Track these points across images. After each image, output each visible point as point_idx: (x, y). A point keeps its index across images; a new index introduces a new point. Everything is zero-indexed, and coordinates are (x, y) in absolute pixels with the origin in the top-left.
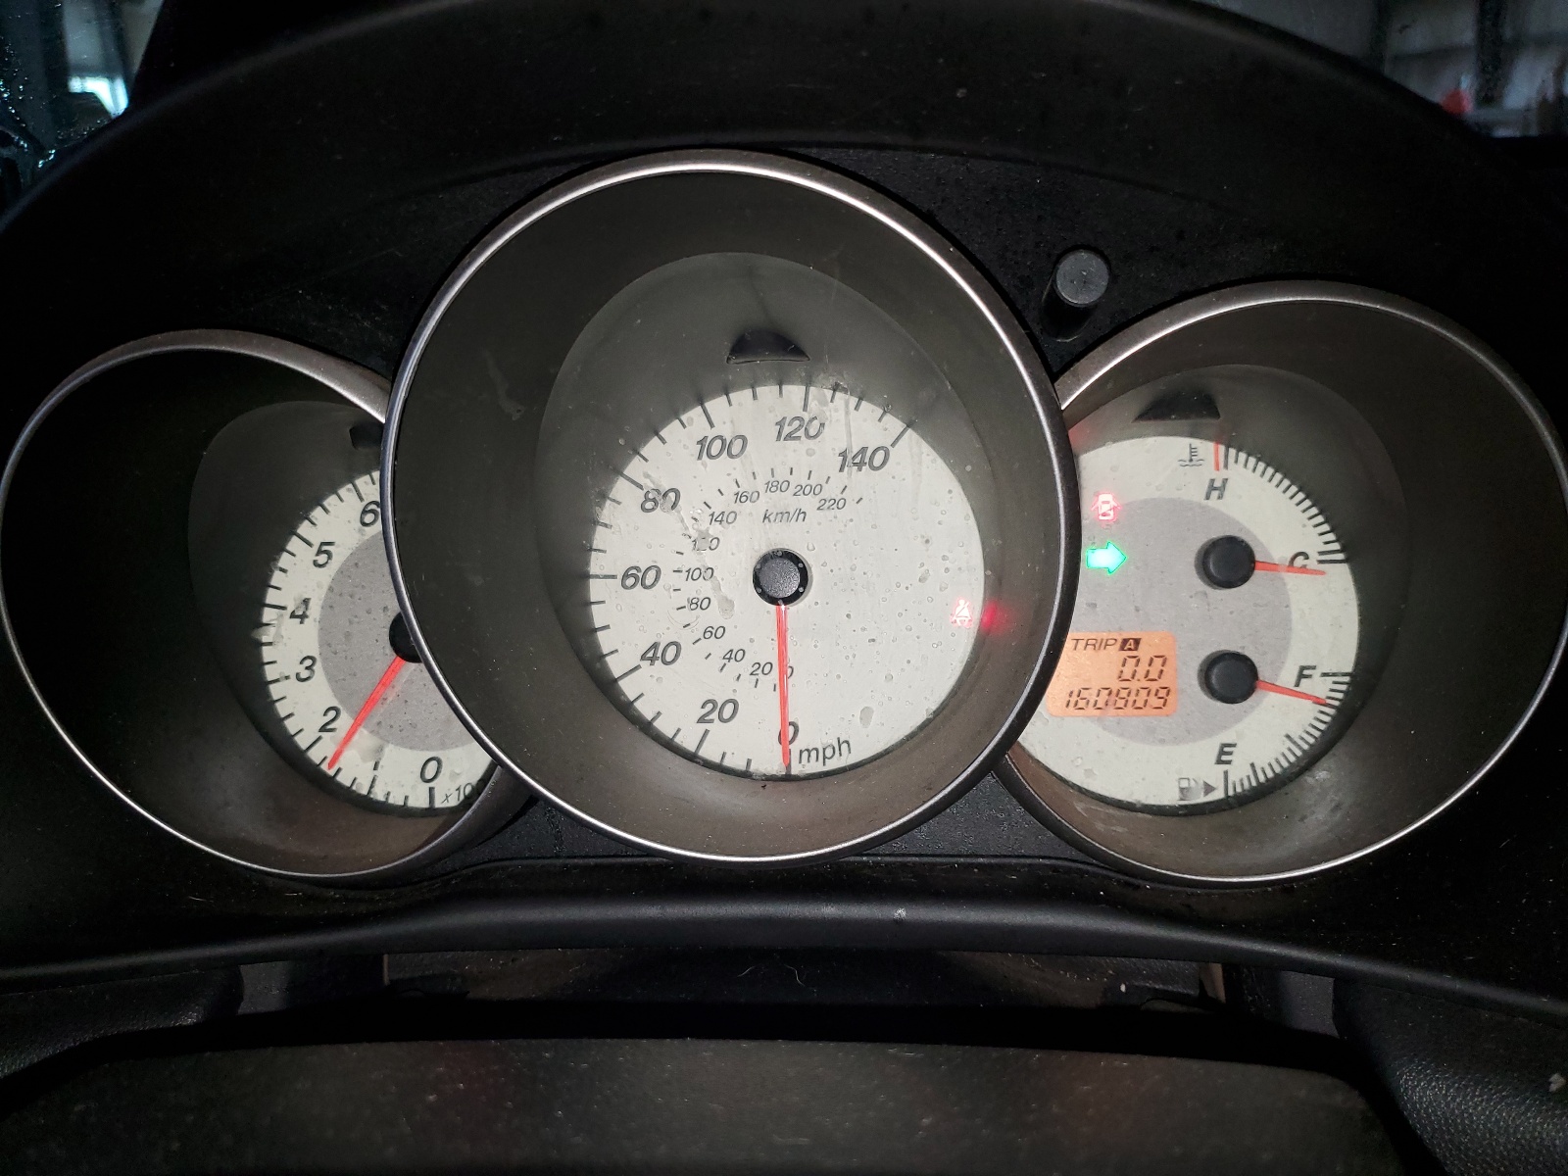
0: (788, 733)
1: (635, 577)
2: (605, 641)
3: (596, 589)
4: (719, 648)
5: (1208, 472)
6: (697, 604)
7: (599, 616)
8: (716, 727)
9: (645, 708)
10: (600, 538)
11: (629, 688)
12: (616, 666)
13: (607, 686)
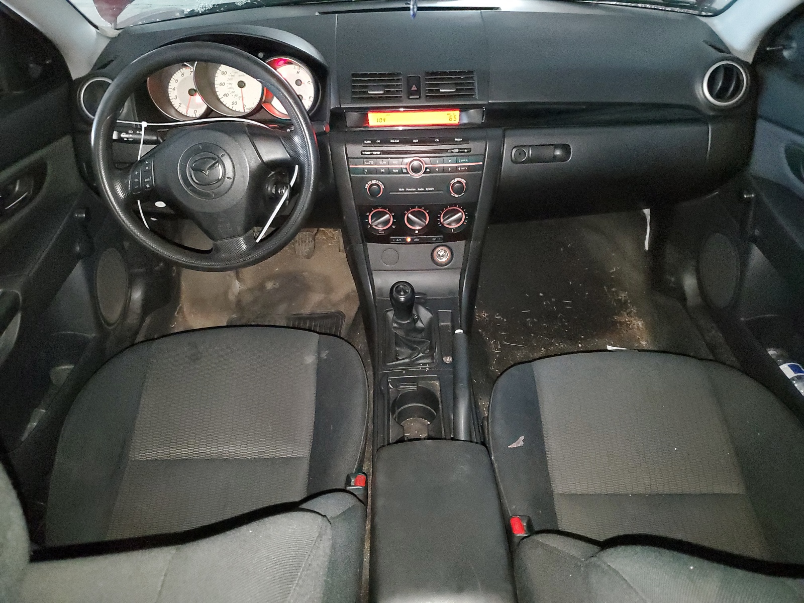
0: (244, 106)
1: (221, 84)
2: (218, 93)
3: (216, 86)
4: (234, 94)
5: (297, 70)
6: (230, 88)
7: (217, 90)
8: (234, 105)
9: (224, 103)
10: (216, 78)
11: (222, 100)
12: (220, 97)
13: (219, 100)
